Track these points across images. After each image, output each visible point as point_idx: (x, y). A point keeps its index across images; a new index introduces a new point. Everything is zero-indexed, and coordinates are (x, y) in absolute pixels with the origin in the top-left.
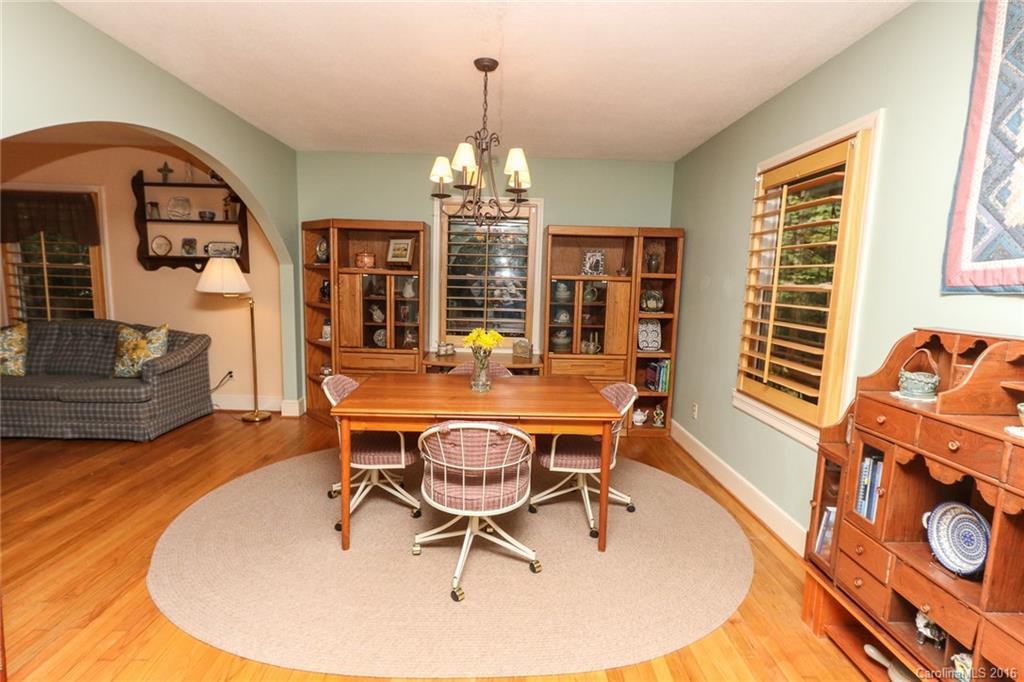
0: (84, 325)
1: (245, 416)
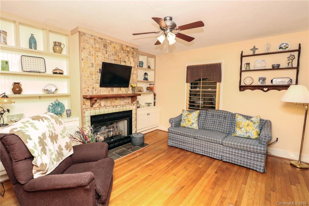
0: (210, 112)
1: (292, 162)
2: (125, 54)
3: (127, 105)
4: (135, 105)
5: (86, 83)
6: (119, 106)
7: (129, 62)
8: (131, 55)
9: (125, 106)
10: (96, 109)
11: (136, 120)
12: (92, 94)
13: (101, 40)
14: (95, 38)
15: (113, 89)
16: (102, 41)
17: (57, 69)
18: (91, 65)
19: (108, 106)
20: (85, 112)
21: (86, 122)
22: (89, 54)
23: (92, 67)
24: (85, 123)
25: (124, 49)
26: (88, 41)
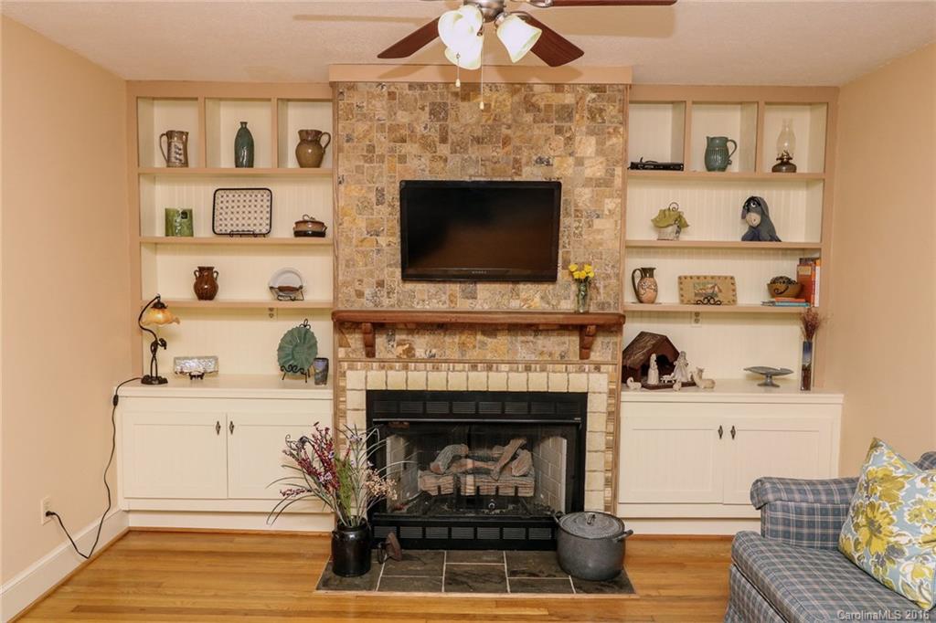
2: (546, 124)
3: (550, 367)
4: (603, 368)
5: (354, 265)
6: (504, 367)
7: (571, 160)
8: (586, 122)
9: (543, 370)
10: (391, 368)
11: (614, 446)
12: (376, 305)
13: (417, 93)
14: (392, 89)
15: (476, 289)
16: (425, 95)
17: (306, 218)
18: (373, 197)
19: (446, 361)
20: (344, 375)
21: (348, 412)
22: (364, 156)
23: (379, 203)
24: (345, 413)
25: (542, 105)
26: (365, 110)
